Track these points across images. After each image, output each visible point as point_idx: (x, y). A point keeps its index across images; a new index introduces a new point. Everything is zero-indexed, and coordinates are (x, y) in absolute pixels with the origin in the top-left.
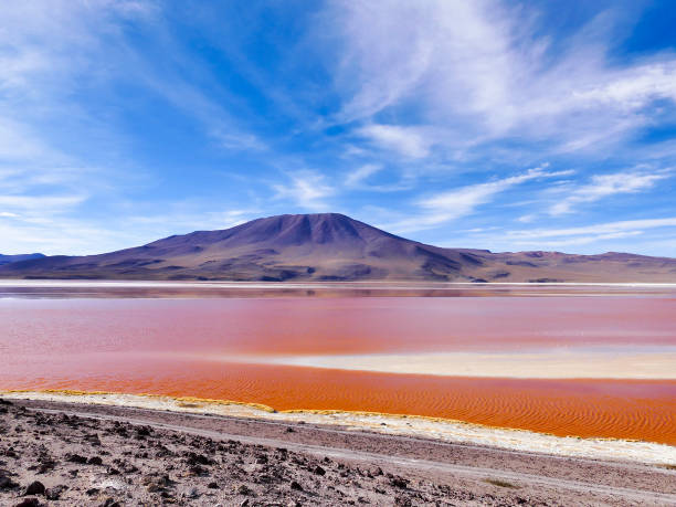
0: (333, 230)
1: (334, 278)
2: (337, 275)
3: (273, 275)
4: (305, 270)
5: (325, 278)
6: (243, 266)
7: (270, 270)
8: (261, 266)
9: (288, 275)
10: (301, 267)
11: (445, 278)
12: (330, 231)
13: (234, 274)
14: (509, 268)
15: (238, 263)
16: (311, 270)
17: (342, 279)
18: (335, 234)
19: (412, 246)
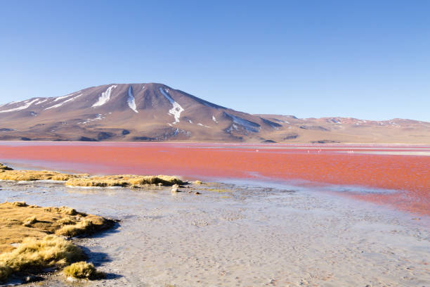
0: (153, 97)
1: (144, 139)
2: (147, 136)
3: (90, 136)
4: (121, 132)
5: (136, 139)
6: (67, 128)
7: (90, 132)
8: (84, 129)
9: (105, 136)
10: (118, 130)
11: (241, 139)
12: (151, 99)
13: (57, 135)
14: (299, 131)
15: (63, 125)
16: (126, 132)
17: (151, 139)
18: (155, 101)
19: (219, 112)
